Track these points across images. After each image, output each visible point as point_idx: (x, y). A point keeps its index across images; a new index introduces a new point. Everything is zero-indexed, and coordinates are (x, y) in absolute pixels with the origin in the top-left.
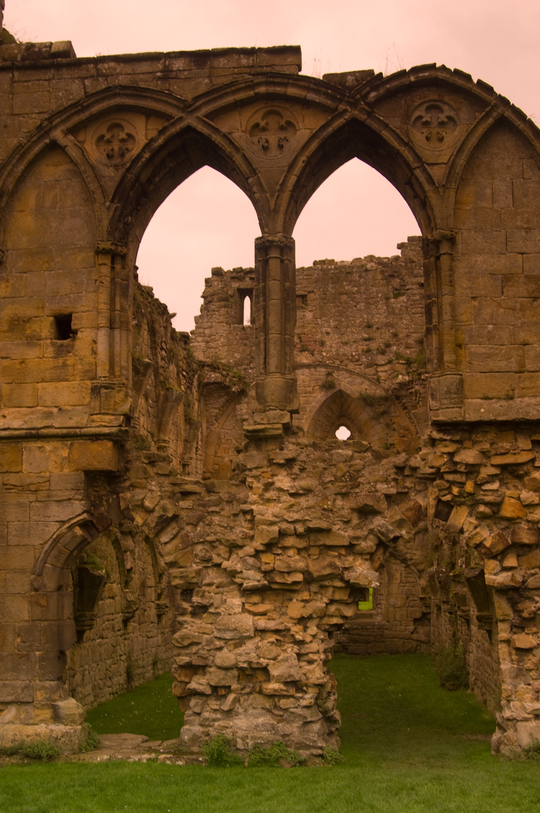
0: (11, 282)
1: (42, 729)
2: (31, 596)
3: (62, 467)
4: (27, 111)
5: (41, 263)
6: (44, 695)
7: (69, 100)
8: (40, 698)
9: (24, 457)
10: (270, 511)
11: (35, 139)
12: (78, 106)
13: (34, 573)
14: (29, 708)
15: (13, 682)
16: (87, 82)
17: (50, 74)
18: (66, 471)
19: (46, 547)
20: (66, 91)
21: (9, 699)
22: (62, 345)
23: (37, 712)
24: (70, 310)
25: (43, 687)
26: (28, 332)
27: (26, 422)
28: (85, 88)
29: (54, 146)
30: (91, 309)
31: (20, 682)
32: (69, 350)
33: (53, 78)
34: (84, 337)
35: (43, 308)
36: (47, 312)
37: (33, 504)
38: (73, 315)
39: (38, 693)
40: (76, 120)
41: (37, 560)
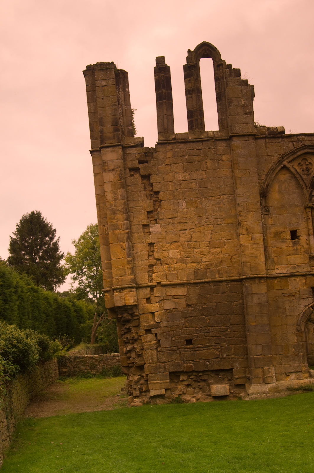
0: (273, 218)
1: (306, 380)
2: (297, 333)
3: (303, 286)
4: (273, 154)
5: (283, 211)
6: (305, 368)
7: (288, 150)
8: (304, 370)
9: (289, 283)
11: (277, 165)
12: (293, 153)
13: (297, 325)
14: (300, 374)
15: (293, 365)
16: (294, 143)
17: (280, 140)
18: (305, 288)
19: (301, 315)
20: (287, 146)
21: (293, 371)
22: (295, 242)
23: (303, 375)
24: (296, 229)
25: (305, 366)
26: (281, 237)
27: (288, 271)
28: (294, 146)
29: (285, 167)
30: (304, 228)
31: (296, 365)
32: (298, 243)
33: (281, 142)
34: (303, 238)
35: (286, 228)
36: (288, 229)
37: (294, 300)
38: (298, 230)
39: (303, 368)
40: (292, 158)
41: (298, 320)
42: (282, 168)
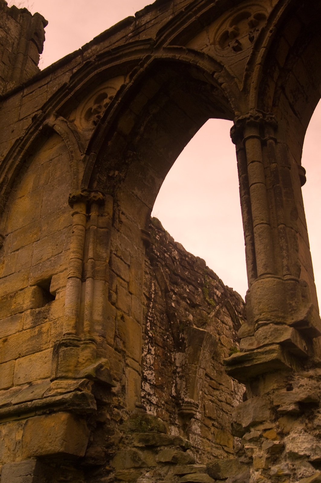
0: (6, 262)
3: (15, 455)
4: (29, 113)
5: (31, 236)
11: (32, 130)
12: (66, 90)
16: (75, 70)
17: (49, 78)
20: (59, 84)
22: (39, 313)
24: (50, 273)
26: (13, 307)
28: (72, 73)
30: (67, 266)
32: (45, 316)
33: (51, 81)
34: (61, 297)
35: (28, 279)
36: (31, 282)
38: (52, 278)
40: (63, 101)
42: (41, 135)
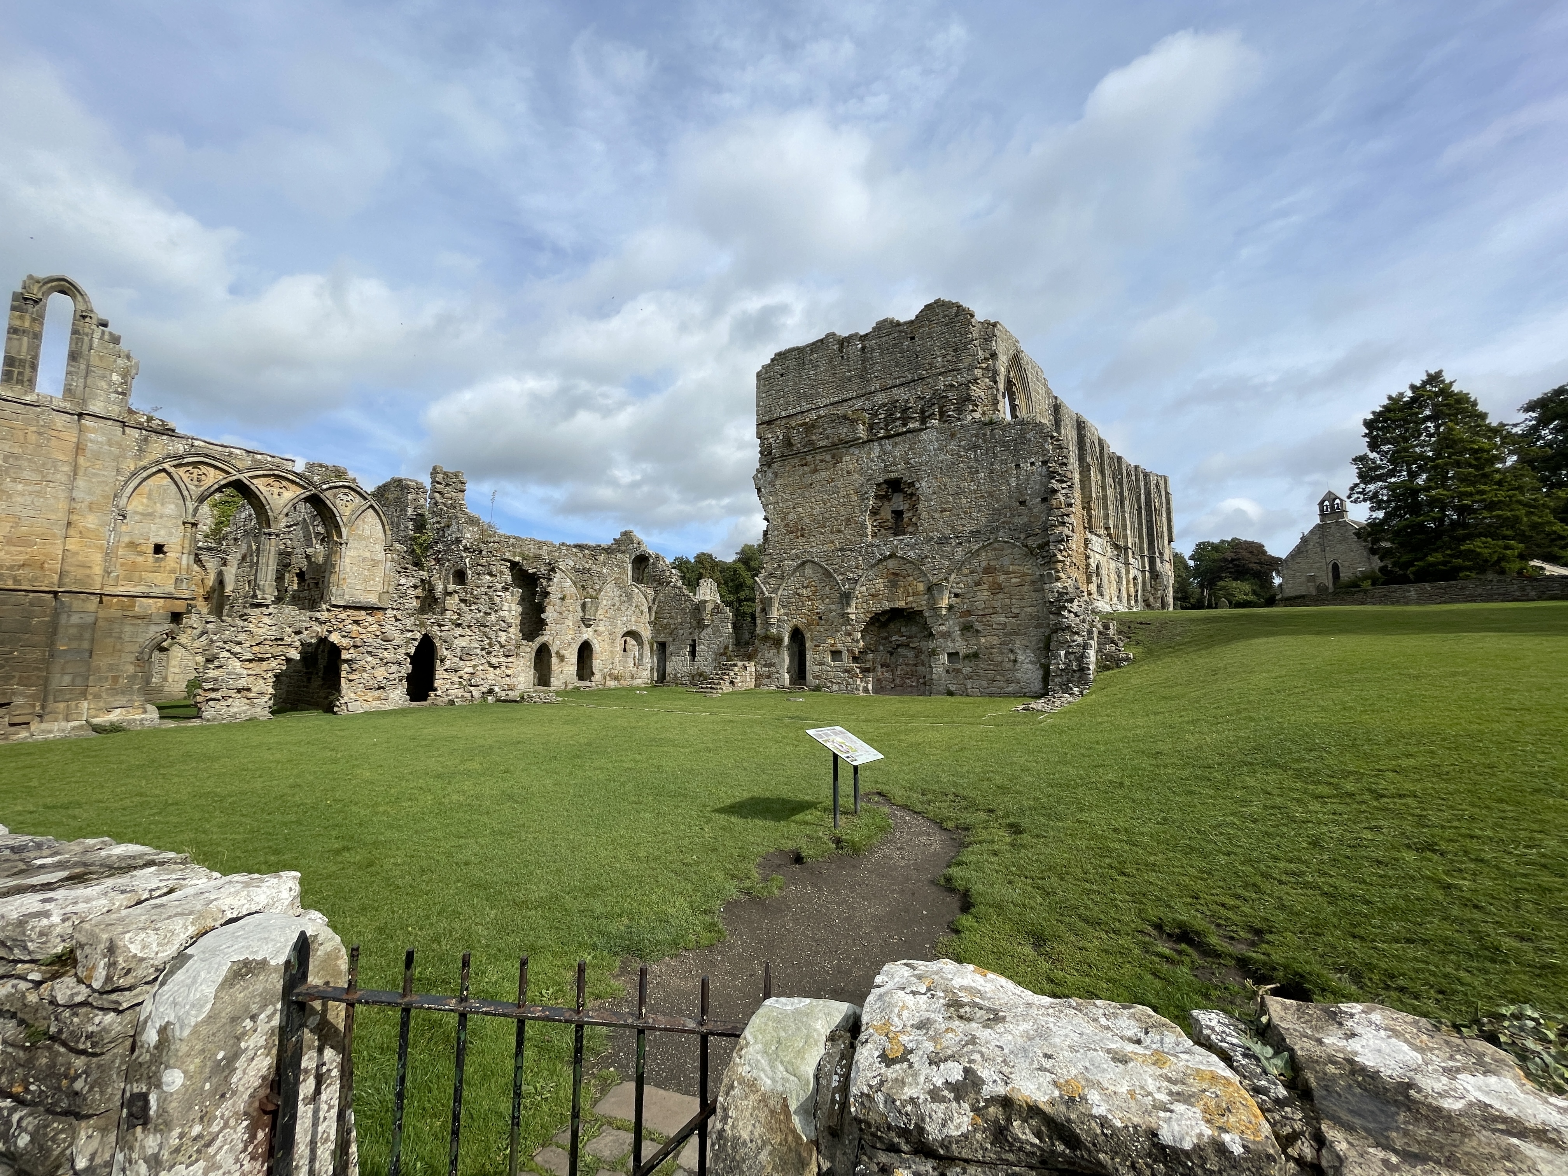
0: (130, 525)
1: (137, 717)
2: (136, 662)
3: (160, 610)
4: (149, 451)
5: (149, 520)
7: (175, 452)
8: (137, 705)
9: (137, 604)
10: (260, 631)
11: (153, 465)
12: (182, 457)
13: (138, 653)
15: (122, 699)
16: (186, 447)
17: (164, 437)
18: (164, 612)
19: (147, 642)
20: (173, 447)
21: (119, 705)
22: (159, 557)
23: (133, 710)
24: (164, 543)
25: (139, 701)
26: (137, 549)
27: (139, 589)
28: (184, 449)
29: (164, 471)
30: (176, 544)
31: (125, 699)
32: (163, 560)
33: (166, 440)
34: (172, 555)
35: (149, 540)
36: (151, 542)
37: (140, 624)
38: (166, 545)
39: (136, 702)
40: (177, 462)
41: (141, 648)
42: (160, 471)
